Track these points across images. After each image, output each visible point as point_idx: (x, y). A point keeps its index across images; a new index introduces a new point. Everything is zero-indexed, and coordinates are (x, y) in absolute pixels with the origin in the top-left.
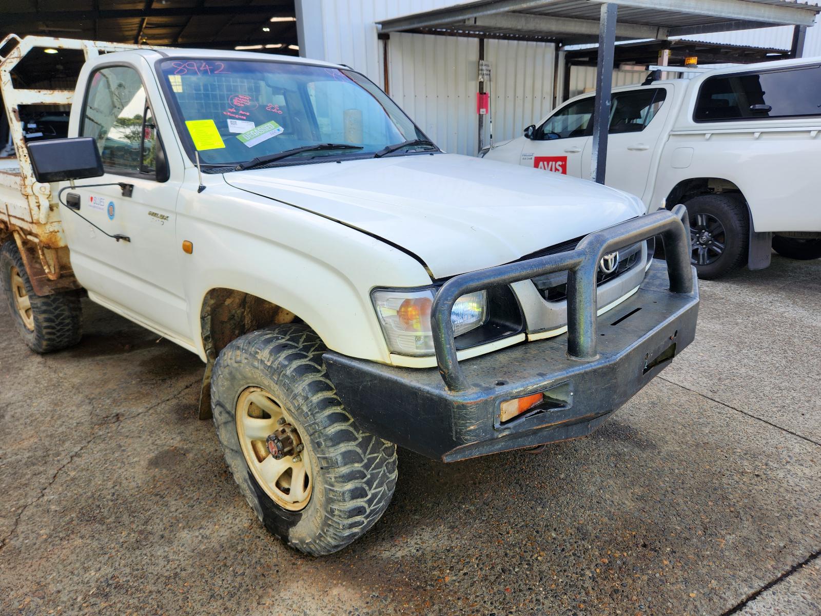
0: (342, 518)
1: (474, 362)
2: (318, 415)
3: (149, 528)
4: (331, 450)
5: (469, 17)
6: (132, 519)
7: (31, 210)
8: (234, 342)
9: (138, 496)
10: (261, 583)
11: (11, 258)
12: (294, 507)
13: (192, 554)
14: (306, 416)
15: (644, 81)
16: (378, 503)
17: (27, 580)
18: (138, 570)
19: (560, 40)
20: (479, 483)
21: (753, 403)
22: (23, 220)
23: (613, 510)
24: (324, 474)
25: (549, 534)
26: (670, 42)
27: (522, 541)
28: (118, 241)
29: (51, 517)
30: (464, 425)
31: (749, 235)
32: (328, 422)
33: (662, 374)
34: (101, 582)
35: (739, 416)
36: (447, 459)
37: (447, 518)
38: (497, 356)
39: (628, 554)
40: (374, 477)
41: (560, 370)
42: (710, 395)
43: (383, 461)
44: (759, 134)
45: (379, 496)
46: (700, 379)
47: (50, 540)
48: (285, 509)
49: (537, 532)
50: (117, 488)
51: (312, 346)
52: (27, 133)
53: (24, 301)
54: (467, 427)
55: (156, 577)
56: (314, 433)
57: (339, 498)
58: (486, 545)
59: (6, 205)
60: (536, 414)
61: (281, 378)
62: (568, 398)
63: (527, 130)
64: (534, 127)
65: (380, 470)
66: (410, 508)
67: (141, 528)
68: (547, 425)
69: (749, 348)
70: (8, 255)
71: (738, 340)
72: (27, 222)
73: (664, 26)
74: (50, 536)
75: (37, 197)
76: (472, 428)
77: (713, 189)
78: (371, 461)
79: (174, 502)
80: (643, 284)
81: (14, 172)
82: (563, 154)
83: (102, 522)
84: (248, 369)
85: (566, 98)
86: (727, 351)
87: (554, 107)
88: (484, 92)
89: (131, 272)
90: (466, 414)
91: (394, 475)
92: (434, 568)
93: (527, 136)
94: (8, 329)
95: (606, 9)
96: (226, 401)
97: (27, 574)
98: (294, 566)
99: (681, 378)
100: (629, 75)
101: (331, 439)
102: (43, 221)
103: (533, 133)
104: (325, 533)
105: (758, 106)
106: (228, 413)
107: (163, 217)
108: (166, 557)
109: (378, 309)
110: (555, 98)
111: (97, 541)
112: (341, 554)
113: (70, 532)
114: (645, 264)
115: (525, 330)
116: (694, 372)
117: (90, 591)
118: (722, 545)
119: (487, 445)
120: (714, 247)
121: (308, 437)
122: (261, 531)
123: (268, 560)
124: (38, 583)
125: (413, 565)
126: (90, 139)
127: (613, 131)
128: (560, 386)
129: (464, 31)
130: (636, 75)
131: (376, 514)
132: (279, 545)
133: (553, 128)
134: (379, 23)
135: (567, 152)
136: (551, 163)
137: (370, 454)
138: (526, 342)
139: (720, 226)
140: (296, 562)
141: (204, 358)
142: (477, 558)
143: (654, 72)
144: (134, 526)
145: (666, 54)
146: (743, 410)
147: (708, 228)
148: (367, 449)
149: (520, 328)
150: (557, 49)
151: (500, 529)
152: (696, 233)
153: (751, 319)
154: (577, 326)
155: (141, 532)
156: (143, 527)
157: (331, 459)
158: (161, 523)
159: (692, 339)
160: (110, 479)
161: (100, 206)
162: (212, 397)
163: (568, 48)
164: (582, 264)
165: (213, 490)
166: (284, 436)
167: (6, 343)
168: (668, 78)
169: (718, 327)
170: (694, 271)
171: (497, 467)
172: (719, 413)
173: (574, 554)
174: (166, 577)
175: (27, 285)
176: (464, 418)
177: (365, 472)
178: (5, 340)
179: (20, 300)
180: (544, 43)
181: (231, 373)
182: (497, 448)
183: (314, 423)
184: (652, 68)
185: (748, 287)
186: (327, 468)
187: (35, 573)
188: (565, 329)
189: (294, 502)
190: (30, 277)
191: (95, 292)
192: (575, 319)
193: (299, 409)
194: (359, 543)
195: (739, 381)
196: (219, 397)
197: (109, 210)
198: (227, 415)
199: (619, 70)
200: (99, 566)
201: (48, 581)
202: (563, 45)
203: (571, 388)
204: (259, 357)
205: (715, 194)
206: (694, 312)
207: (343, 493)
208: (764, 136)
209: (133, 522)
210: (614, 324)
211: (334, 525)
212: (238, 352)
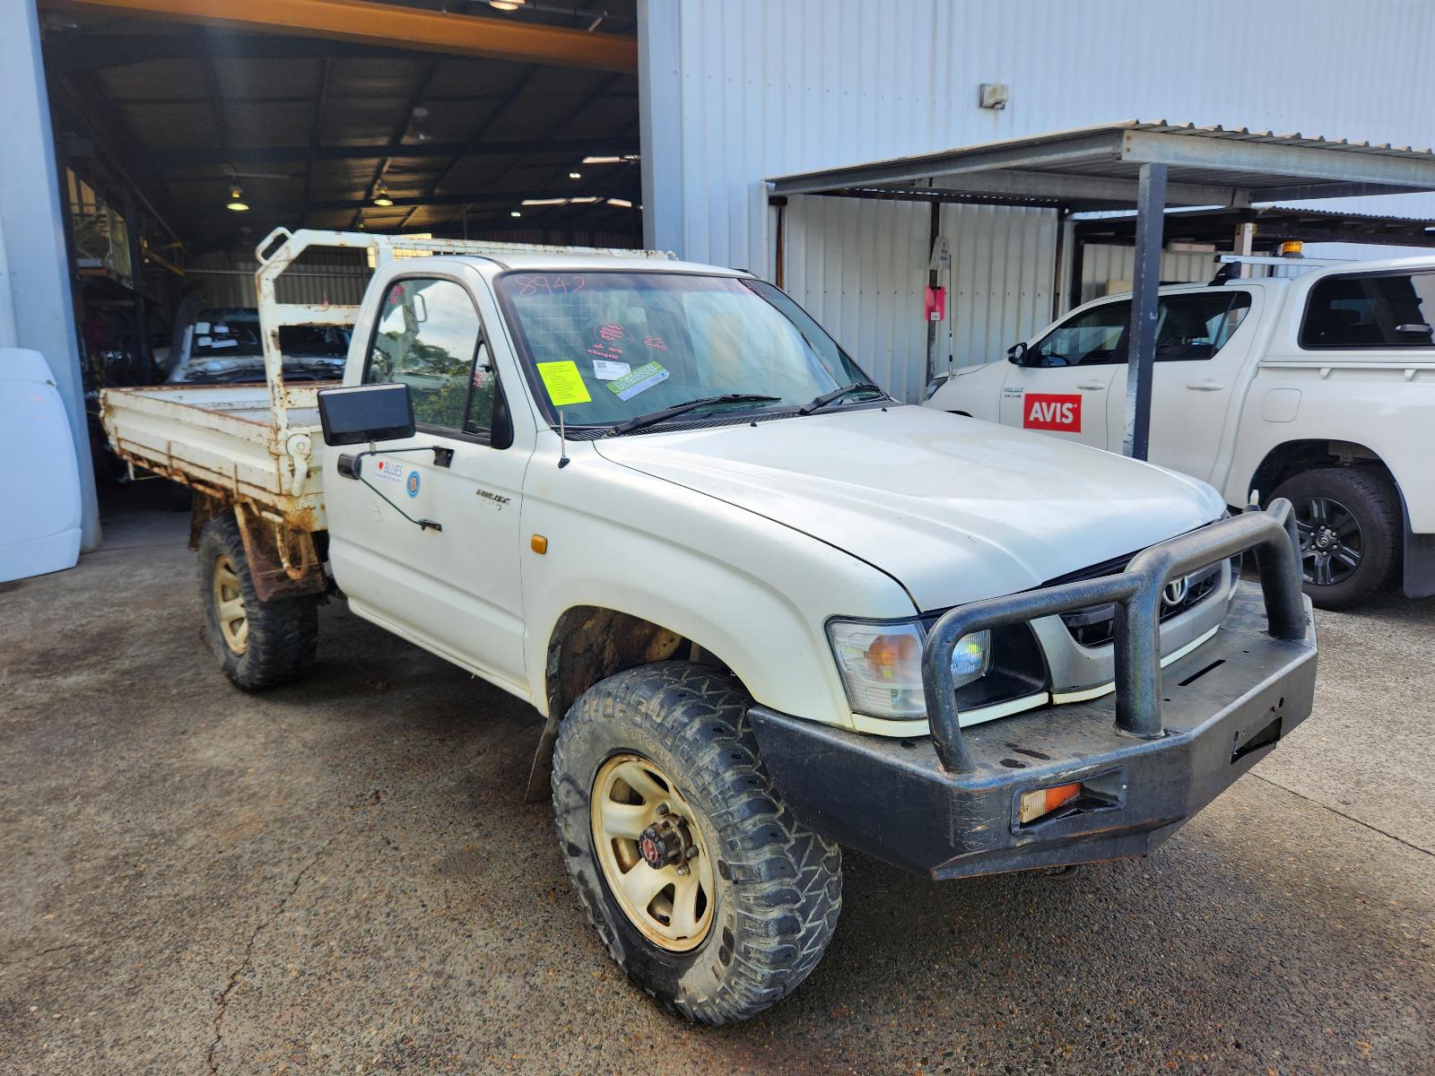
0: (762, 963)
1: (976, 733)
2: (732, 800)
3: (449, 969)
4: (751, 854)
5: (921, 175)
6: (421, 954)
7: (280, 476)
8: (601, 685)
9: (425, 920)
10: (628, 1062)
11: (223, 542)
12: (678, 945)
13: (519, 1012)
14: (715, 801)
15: (1211, 278)
16: (814, 944)
17: (276, 1036)
18: (440, 1031)
19: (1065, 206)
20: (960, 932)
21: (1415, 826)
22: (264, 489)
23: (1183, 989)
24: (737, 893)
25: (1079, 1018)
26: (1255, 211)
27: (1036, 1026)
28: (423, 529)
29: (299, 944)
30: (968, 824)
31: (1402, 536)
32: (748, 811)
33: (1257, 769)
34: (388, 1046)
35: (1393, 846)
36: (938, 875)
37: (911, 983)
38: (1008, 725)
39: (1210, 1057)
40: (811, 901)
41: (1108, 749)
42: (1341, 808)
43: (824, 878)
44: (1412, 371)
45: (816, 934)
46: (1324, 781)
47: (302, 979)
48: (664, 949)
49: (1060, 1014)
50: (392, 905)
51: (721, 696)
52: (213, 341)
53: (233, 607)
54: (971, 827)
55: (469, 1044)
56: (725, 829)
57: (760, 931)
58: (977, 1028)
59: (236, 466)
60: (1071, 814)
61: (677, 742)
62: (1120, 791)
63: (1012, 350)
64: (1024, 345)
65: (819, 892)
66: (850, 963)
67: (436, 968)
68: (1088, 832)
69: (1408, 732)
70: (218, 537)
71: (1389, 718)
72: (270, 492)
73: (1243, 187)
74: (302, 973)
75: (291, 458)
76: (979, 828)
77: (1338, 458)
78: (808, 876)
79: (481, 932)
80: (1225, 622)
81: (219, 408)
82: (1074, 392)
83: (377, 954)
84: (623, 726)
85: (1075, 301)
86: (1371, 736)
87: (1055, 319)
88: (938, 285)
89: (437, 576)
90: (971, 807)
91: (837, 904)
92: (894, 1059)
93: (1013, 360)
94: (192, 651)
95: (1148, 172)
96: (578, 775)
97: (276, 1027)
98: (677, 1041)
99: (1291, 779)
100: (1183, 260)
101: (751, 838)
102: (296, 493)
103: (1022, 355)
104: (732, 988)
105: (1410, 327)
106: (580, 793)
107: (499, 499)
108: (480, 1013)
109: (838, 648)
110: (1057, 295)
111: (374, 985)
112: (748, 1028)
113: (330, 968)
114: (1227, 589)
115: (1048, 688)
116: (1314, 769)
117: (372, 1058)
118: (1366, 1051)
119: (997, 859)
120: (1342, 556)
121: (715, 834)
122: (619, 984)
123: (636, 1029)
124: (295, 1042)
125: (862, 1051)
126: (403, 386)
127: (1161, 357)
128: (1110, 773)
129: (907, 192)
130: (1196, 260)
131: (809, 963)
132: (649, 1007)
133: (1054, 347)
134: (771, 181)
135: (1081, 388)
136: (1053, 405)
137: (806, 865)
138: (1050, 706)
139: (1351, 520)
140: (679, 1034)
141: (544, 709)
142: (964, 1048)
143: (1228, 265)
144: (426, 965)
145: (1249, 230)
146: (1399, 836)
147: (1330, 523)
148: (802, 858)
149: (1041, 684)
150: (1062, 217)
151: (998, 1006)
152: (1309, 531)
153: (1412, 682)
154: (1131, 686)
155: (438, 974)
156: (440, 968)
157: (750, 869)
158: (466, 964)
159: (1308, 713)
160: (380, 891)
161: (394, 476)
162: (557, 767)
163: (1079, 216)
164: (1138, 594)
165: (539, 917)
166: (668, 832)
167: (192, 671)
168: (1251, 276)
169: (1354, 693)
170: (1307, 602)
171: (987, 908)
172: (1358, 839)
173: (1122, 1053)
174: (484, 1044)
175: (246, 585)
176: (969, 814)
177: (799, 893)
178: (190, 668)
179: (224, 606)
180: (1039, 209)
181: (592, 733)
182: (1011, 864)
183: (727, 813)
184: (1226, 258)
185: (1405, 626)
186: (744, 883)
187: (287, 1027)
188: (1111, 687)
189: (679, 938)
190: (253, 574)
191: (362, 600)
192: (1127, 675)
193: (704, 789)
194: (774, 1012)
195: (1392, 787)
196: (569, 768)
197: (409, 483)
198: (578, 797)
199: (1167, 251)
200: (381, 1021)
201: (308, 1039)
202: (1072, 212)
203: (1124, 777)
204: (643, 709)
205: (1342, 466)
206: (1310, 668)
207: (767, 924)
208: (1422, 377)
209: (423, 958)
210: (1184, 683)
211: (748, 973)
212: (610, 701)
